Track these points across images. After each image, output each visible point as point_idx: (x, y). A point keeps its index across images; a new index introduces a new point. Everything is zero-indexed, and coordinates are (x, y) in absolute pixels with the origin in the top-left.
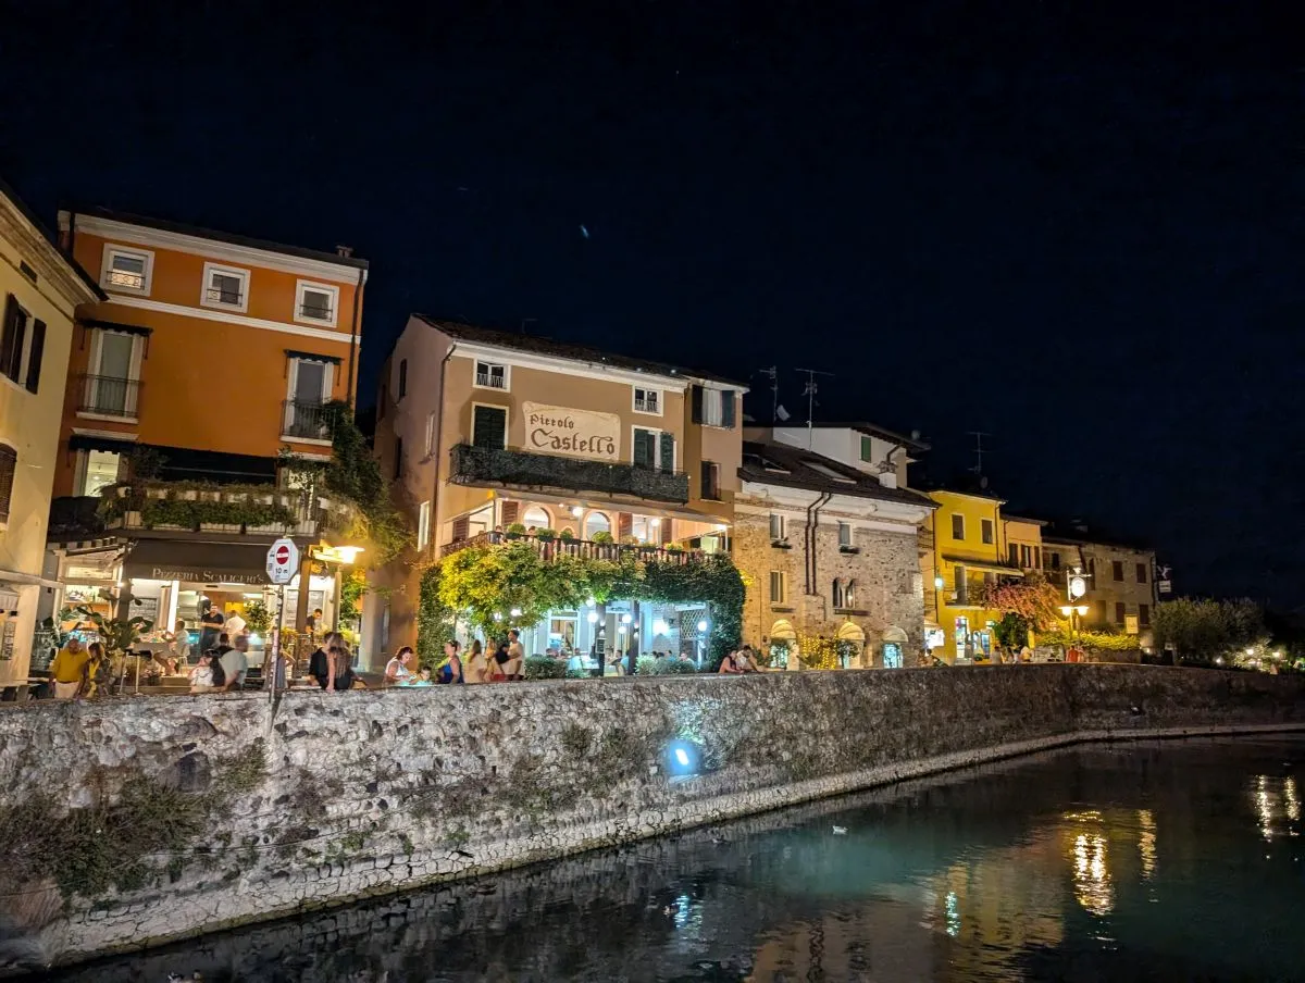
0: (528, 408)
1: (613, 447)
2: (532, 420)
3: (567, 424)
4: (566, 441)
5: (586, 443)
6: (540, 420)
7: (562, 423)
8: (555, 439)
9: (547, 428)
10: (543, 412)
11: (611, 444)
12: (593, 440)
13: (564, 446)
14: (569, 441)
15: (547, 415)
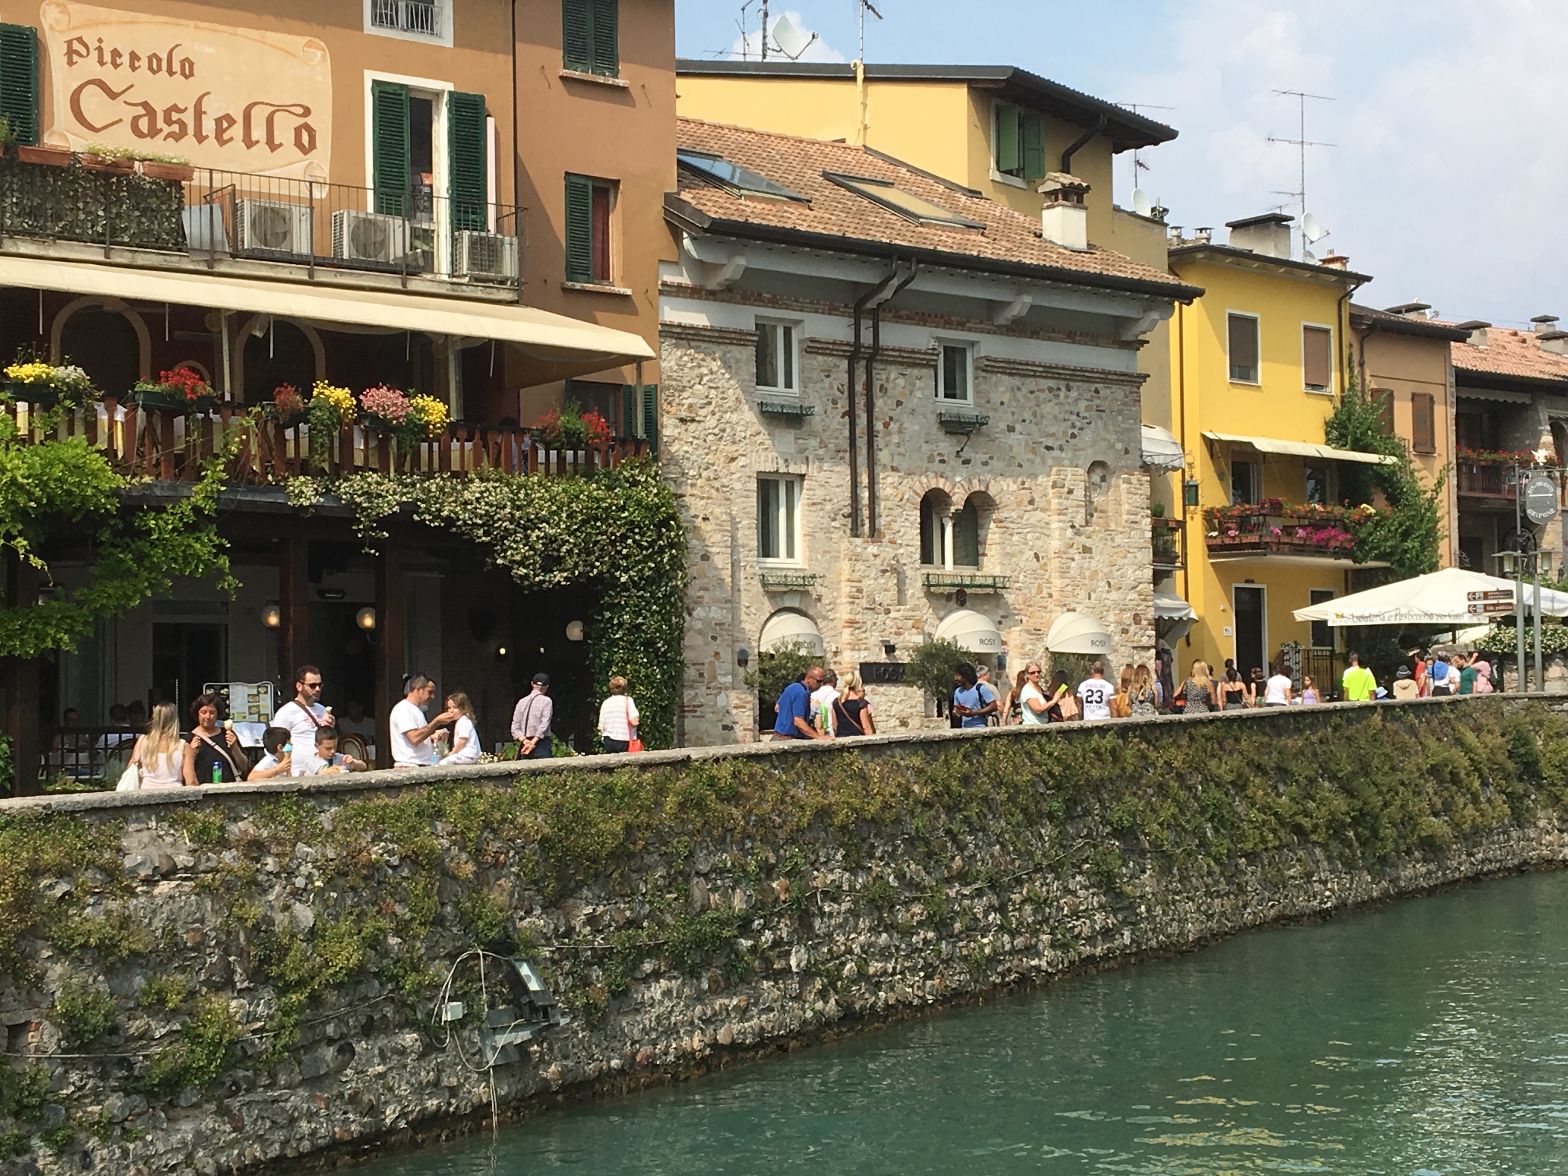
0: (57, 19)
1: (312, 132)
2: (71, 52)
3: (176, 67)
4: (175, 116)
5: (232, 122)
6: (94, 54)
7: (159, 60)
8: (141, 111)
9: (116, 79)
10: (103, 32)
11: (307, 127)
12: (254, 111)
13: (167, 129)
14: (184, 117)
15: (115, 39)
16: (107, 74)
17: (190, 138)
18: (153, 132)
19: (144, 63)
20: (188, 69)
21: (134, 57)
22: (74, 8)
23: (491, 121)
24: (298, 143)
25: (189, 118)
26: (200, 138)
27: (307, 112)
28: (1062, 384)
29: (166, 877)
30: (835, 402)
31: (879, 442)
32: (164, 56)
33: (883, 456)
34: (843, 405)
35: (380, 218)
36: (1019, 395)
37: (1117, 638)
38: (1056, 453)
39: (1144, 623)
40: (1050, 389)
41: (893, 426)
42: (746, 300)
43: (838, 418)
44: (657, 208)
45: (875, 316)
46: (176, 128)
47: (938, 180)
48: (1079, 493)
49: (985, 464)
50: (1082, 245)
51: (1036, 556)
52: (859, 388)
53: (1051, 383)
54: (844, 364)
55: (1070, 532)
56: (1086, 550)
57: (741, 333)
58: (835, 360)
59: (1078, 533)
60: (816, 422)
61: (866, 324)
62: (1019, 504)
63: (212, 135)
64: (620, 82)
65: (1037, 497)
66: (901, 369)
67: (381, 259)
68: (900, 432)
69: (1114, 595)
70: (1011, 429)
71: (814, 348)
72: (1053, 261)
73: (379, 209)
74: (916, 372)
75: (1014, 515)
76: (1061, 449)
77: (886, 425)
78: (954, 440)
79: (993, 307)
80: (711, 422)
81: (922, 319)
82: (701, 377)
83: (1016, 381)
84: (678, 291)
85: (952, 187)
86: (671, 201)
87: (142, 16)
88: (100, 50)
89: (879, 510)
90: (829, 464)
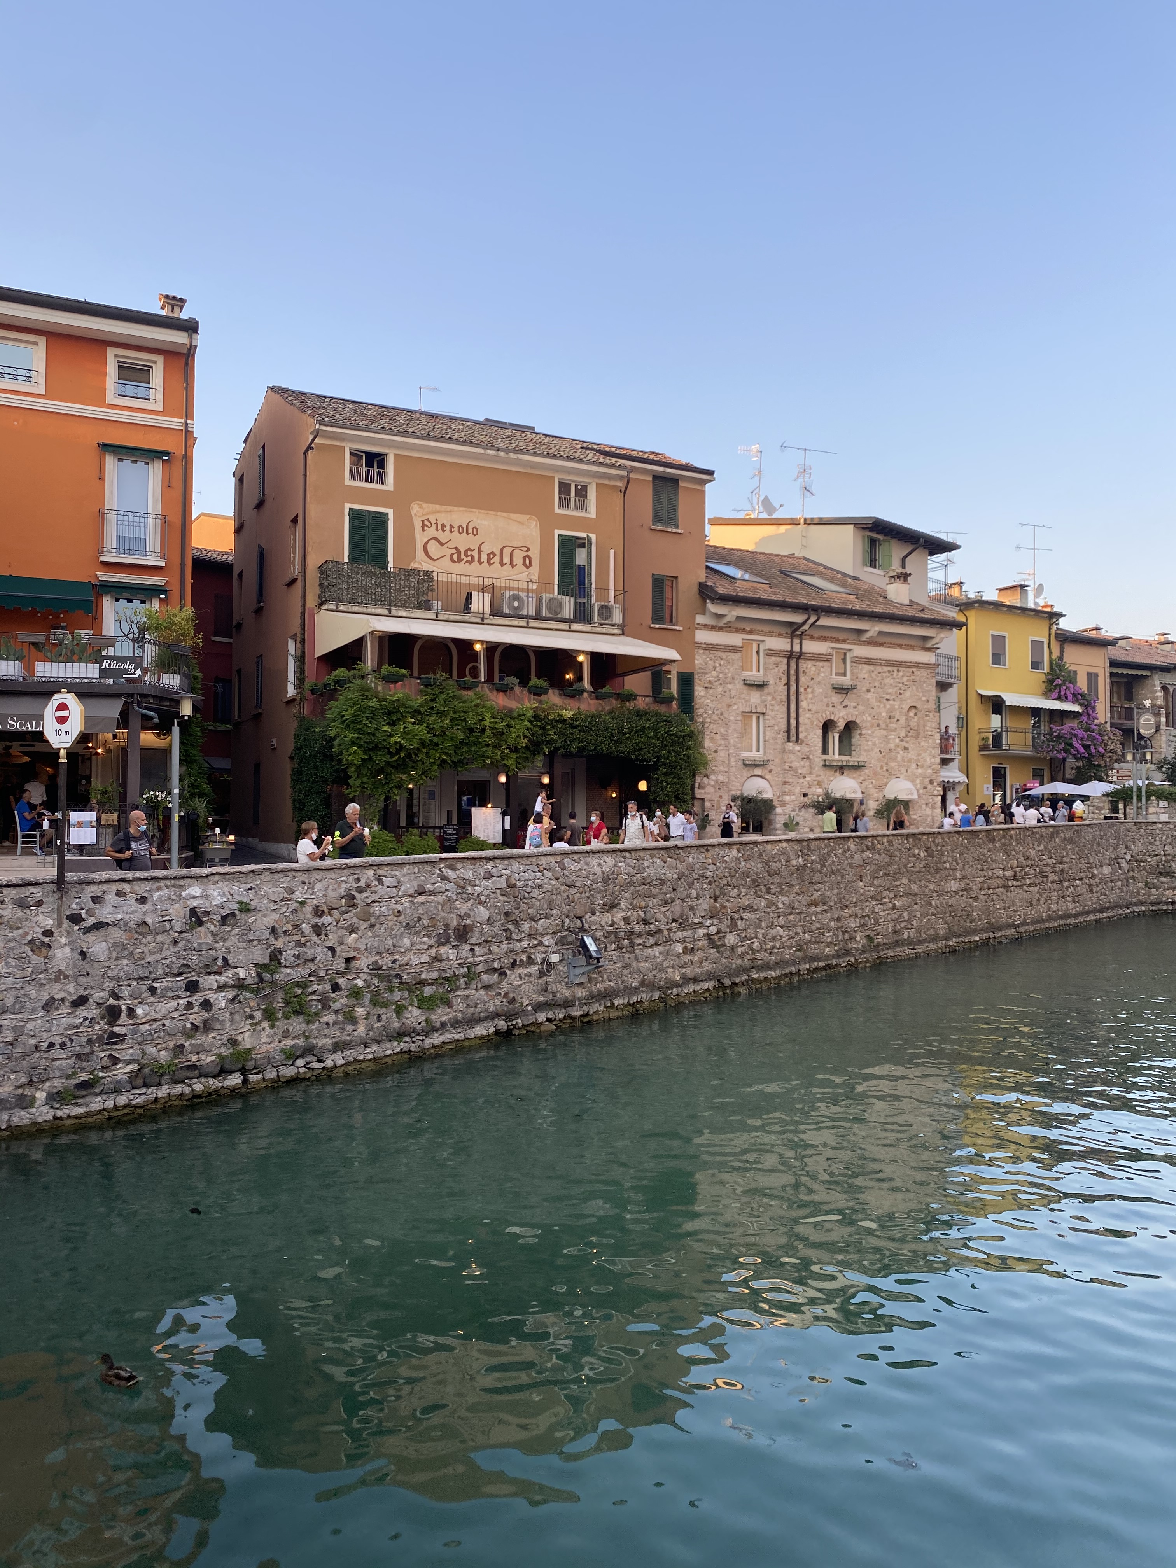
0: (418, 511)
1: (530, 559)
2: (424, 526)
3: (470, 531)
4: (469, 553)
5: (495, 555)
6: (434, 526)
7: (463, 528)
8: (454, 551)
9: (443, 537)
10: (438, 516)
11: (528, 556)
12: (505, 550)
14: (473, 553)
15: (444, 519)
16: (440, 535)
17: (476, 562)
18: (460, 560)
19: (456, 529)
20: (475, 531)
21: (451, 527)
22: (425, 505)
23: (612, 551)
24: (524, 564)
25: (475, 554)
26: (480, 563)
27: (528, 550)
28: (895, 669)
29: (420, 894)
30: (780, 679)
31: (801, 697)
32: (465, 526)
33: (803, 704)
34: (784, 680)
35: (560, 597)
36: (873, 675)
37: (921, 791)
38: (891, 702)
39: (935, 784)
40: (889, 672)
41: (809, 690)
42: (737, 631)
43: (782, 687)
44: (696, 588)
45: (800, 637)
46: (469, 558)
47: (838, 572)
48: (903, 720)
49: (855, 707)
50: (907, 602)
51: (880, 751)
52: (792, 672)
53: (889, 668)
54: (785, 661)
55: (897, 740)
56: (906, 748)
57: (735, 647)
58: (781, 659)
59: (902, 741)
60: (771, 688)
61: (796, 641)
62: (872, 726)
63: (486, 561)
64: (679, 531)
65: (881, 722)
66: (814, 662)
67: (559, 616)
68: (812, 692)
69: (920, 771)
70: (868, 691)
71: (770, 653)
72: (890, 610)
73: (559, 594)
74: (821, 664)
75: (869, 732)
76: (894, 700)
77: (805, 689)
78: (840, 696)
79: (860, 632)
80: (720, 689)
81: (825, 639)
82: (715, 668)
83: (872, 668)
84: (705, 627)
85: (845, 575)
86: (702, 587)
87: (455, 508)
88: (436, 524)
89: (800, 729)
90: (777, 708)
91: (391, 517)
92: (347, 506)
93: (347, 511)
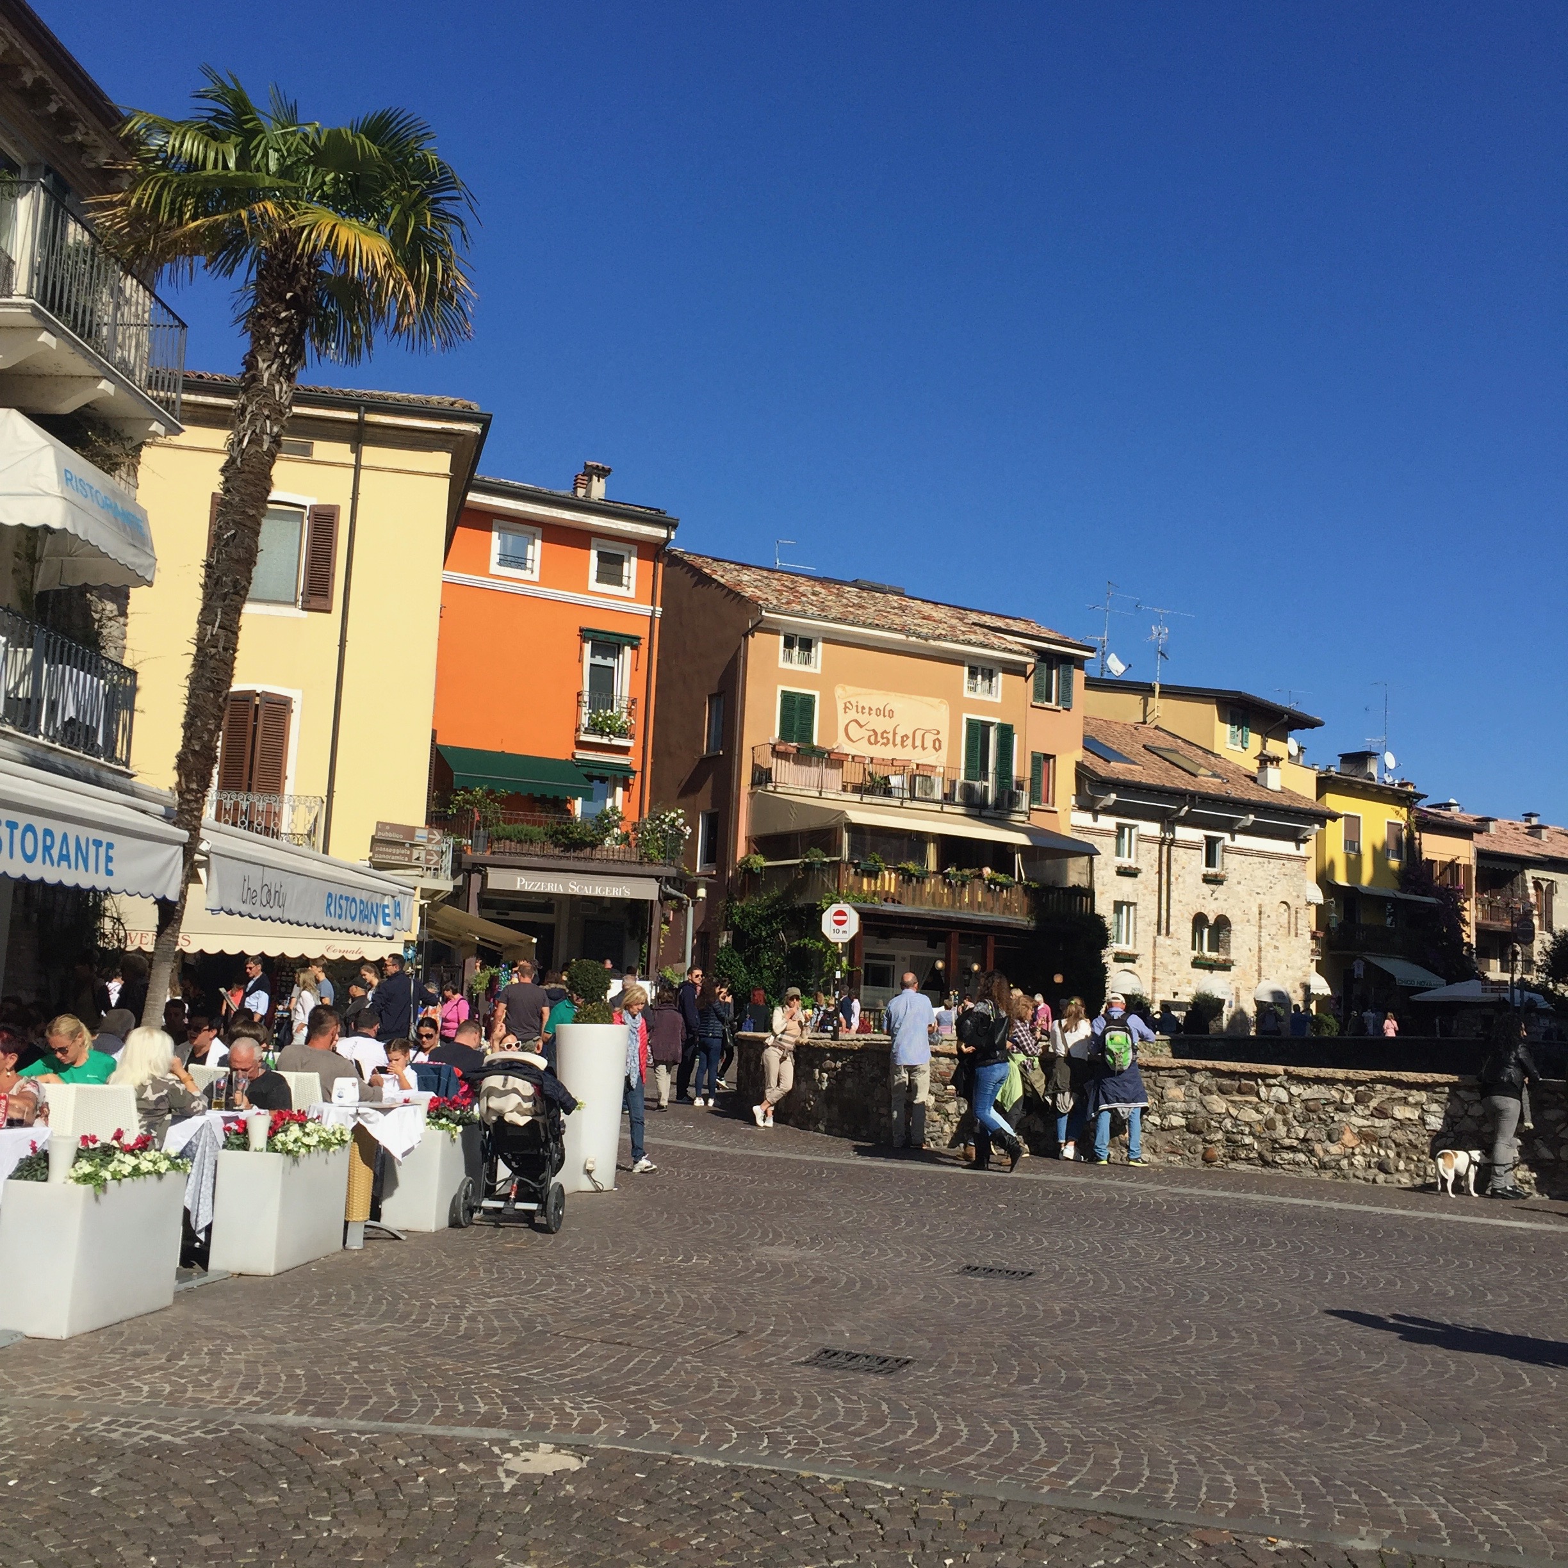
0: (842, 693)
1: (940, 742)
2: (846, 707)
3: (887, 713)
4: (885, 735)
5: (908, 737)
6: (855, 709)
7: (880, 710)
8: (872, 733)
9: (862, 719)
10: (858, 698)
11: (938, 739)
12: (917, 733)
13: (882, 741)
14: (888, 735)
15: (865, 702)
16: (859, 717)
17: (891, 744)
18: (876, 742)
19: (874, 712)
20: (891, 714)
21: (870, 709)
22: (848, 688)
23: (1016, 736)
24: (934, 747)
25: (890, 736)
26: (895, 745)
27: (938, 733)
28: (1266, 860)
30: (1152, 866)
31: (1172, 887)
32: (882, 709)
33: (1174, 895)
34: (1156, 868)
35: (967, 781)
36: (1244, 865)
38: (1262, 896)
39: (1305, 988)
40: (1260, 863)
41: (1180, 879)
42: (1116, 815)
43: (1153, 875)
44: (1073, 768)
45: (1174, 824)
46: (885, 740)
48: (1273, 918)
49: (1226, 901)
50: (1279, 789)
51: (1250, 950)
52: (1164, 859)
54: (1157, 847)
55: (1268, 938)
56: (1276, 948)
57: (1110, 830)
58: (1152, 845)
59: (1271, 939)
60: (1143, 876)
61: (1169, 828)
62: (1242, 922)
63: (899, 744)
65: (1251, 919)
66: (1185, 850)
67: (970, 801)
68: (1182, 882)
69: (1290, 972)
70: (1239, 883)
71: (1142, 838)
72: (1265, 798)
73: (967, 778)
74: (1192, 852)
75: (1239, 928)
76: (1264, 894)
77: (1177, 879)
78: (1210, 887)
79: (1234, 821)
81: (1197, 826)
83: (1243, 858)
84: (1080, 809)
85: (1206, 751)
86: (1079, 765)
87: (875, 691)
88: (857, 706)
89: (1171, 922)
90: (1148, 897)
91: (817, 699)
92: (780, 688)
93: (779, 693)
